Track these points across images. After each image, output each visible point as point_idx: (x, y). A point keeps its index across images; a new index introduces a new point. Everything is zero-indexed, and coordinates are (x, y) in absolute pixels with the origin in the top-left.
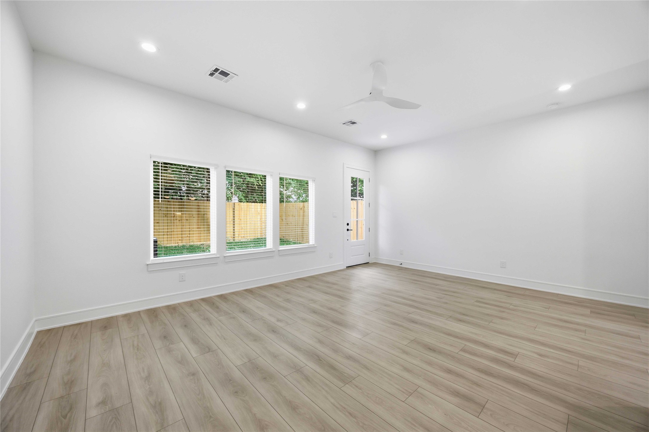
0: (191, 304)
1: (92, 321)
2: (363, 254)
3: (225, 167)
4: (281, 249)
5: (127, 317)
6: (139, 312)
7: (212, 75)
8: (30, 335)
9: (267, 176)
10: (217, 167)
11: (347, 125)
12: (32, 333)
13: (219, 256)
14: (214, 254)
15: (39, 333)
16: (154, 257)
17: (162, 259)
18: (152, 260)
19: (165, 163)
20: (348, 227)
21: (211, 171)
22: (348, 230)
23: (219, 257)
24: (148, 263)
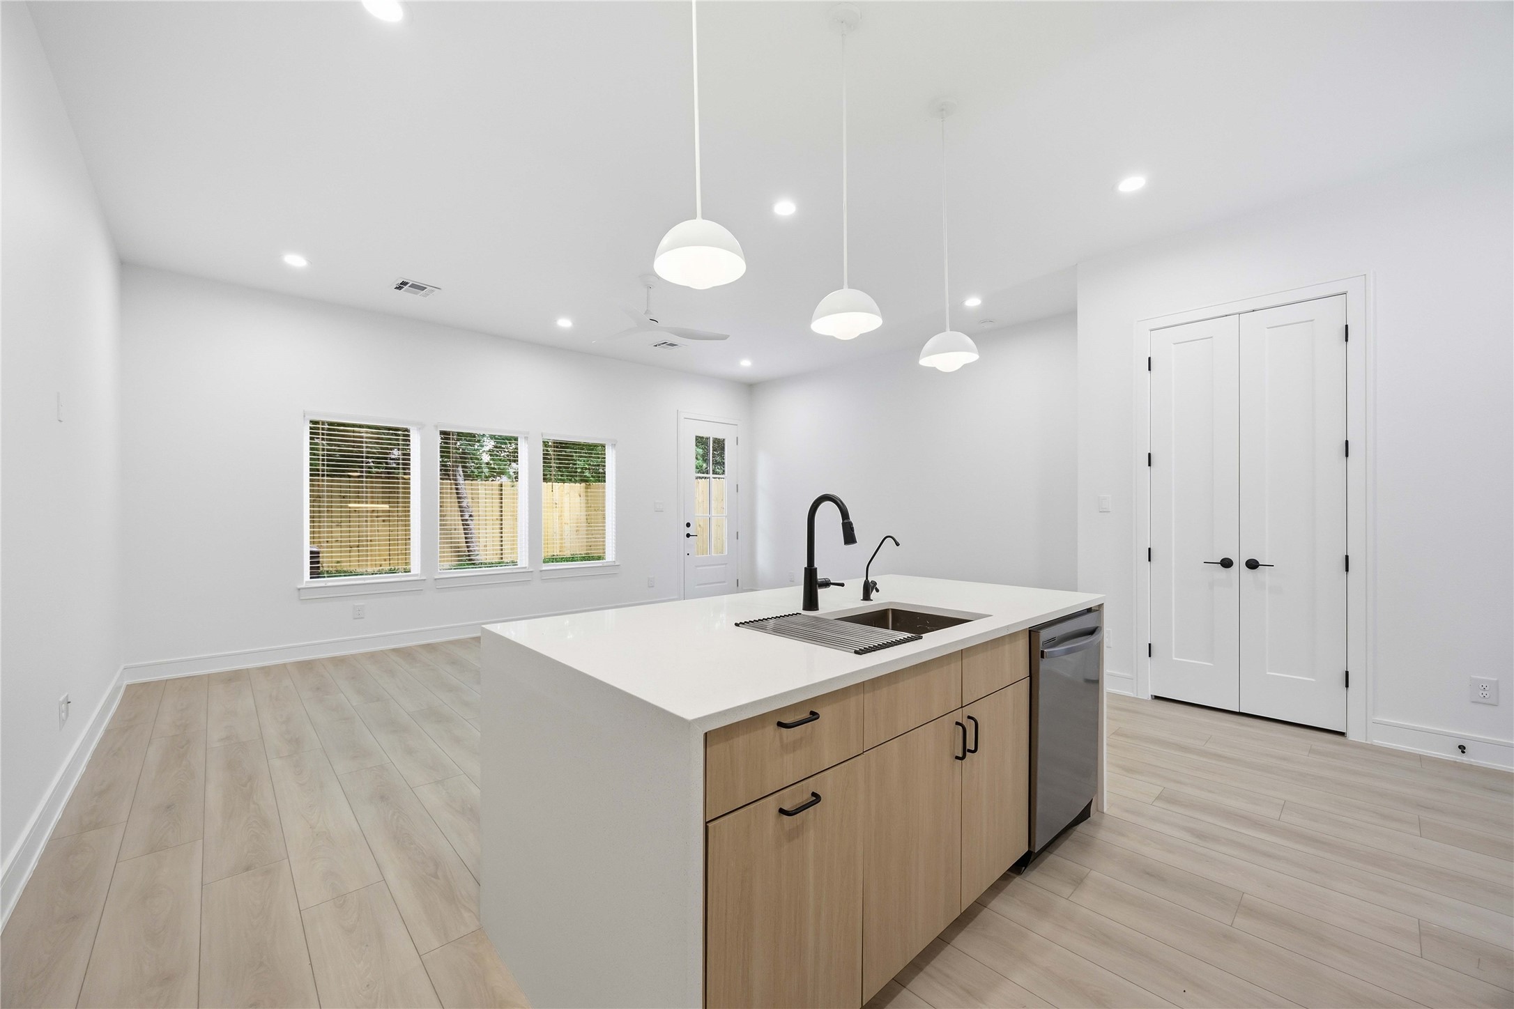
0: (372, 656)
1: (209, 675)
2: (724, 582)
3: (436, 427)
4: (544, 568)
5: (266, 670)
6: (284, 665)
7: (399, 288)
8: (117, 689)
9: (519, 439)
10: (421, 427)
11: (664, 347)
12: (120, 687)
13: (425, 578)
14: (417, 575)
15: (129, 687)
16: (311, 578)
17: (324, 581)
18: (307, 582)
19: (331, 424)
20: (689, 530)
21: (412, 433)
22: (688, 535)
23: (424, 580)
24: (299, 587)
